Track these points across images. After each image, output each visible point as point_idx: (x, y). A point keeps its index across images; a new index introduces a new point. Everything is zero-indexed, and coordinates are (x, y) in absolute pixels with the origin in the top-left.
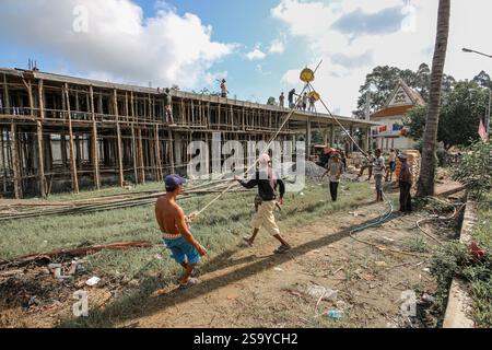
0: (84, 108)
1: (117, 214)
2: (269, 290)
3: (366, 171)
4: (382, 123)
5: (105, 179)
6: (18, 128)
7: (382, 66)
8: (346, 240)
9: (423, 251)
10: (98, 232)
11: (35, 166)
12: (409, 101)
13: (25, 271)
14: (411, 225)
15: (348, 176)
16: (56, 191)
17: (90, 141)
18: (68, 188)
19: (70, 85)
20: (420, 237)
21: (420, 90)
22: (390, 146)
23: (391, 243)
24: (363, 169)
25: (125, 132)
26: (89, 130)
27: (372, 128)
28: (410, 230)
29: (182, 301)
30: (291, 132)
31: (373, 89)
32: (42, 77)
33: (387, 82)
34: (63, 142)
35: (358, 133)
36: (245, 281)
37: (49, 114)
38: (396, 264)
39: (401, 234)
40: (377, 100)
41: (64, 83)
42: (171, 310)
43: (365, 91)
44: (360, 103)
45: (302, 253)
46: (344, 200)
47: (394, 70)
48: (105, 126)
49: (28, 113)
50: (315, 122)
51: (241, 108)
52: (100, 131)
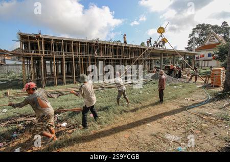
0: (59, 50)
2: (145, 134)
4: (202, 53)
5: (68, 80)
6: (34, 58)
7: (201, 24)
8: (184, 113)
9: (229, 120)
11: (40, 75)
12: (217, 41)
14: (221, 106)
15: (183, 80)
17: (62, 64)
18: (53, 84)
19: (54, 40)
20: (226, 113)
21: (223, 35)
22: (206, 65)
23: (210, 115)
24: (192, 77)
25: (76, 60)
26: (61, 59)
27: (196, 56)
28: (220, 109)
30: (153, 59)
31: (197, 35)
32: (43, 37)
33: (204, 32)
34: (51, 64)
35: (188, 59)
36: (132, 129)
37: (46, 53)
38: (214, 126)
39: (216, 111)
40: (198, 41)
41: (52, 39)
43: (192, 37)
44: (189, 43)
45: (161, 118)
46: (182, 92)
47: (208, 26)
48: (68, 57)
49: (37, 52)
50: (165, 53)
51: (128, 47)
52: (66, 60)
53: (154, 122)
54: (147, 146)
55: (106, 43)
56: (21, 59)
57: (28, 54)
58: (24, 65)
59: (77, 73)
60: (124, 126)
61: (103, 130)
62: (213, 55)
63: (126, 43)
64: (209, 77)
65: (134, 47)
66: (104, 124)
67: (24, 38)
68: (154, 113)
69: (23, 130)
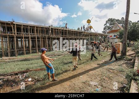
1: (36, 61)
4: (111, 35)
5: (33, 51)
6: (9, 37)
7: (110, 18)
8: (100, 69)
9: (123, 72)
10: (31, 66)
11: (14, 48)
12: (119, 28)
13: (12, 77)
14: (119, 64)
16: (19, 55)
17: (29, 41)
18: (23, 54)
19: (23, 25)
20: (122, 68)
21: (122, 25)
22: (113, 41)
23: (114, 69)
25: (38, 38)
26: (28, 38)
27: (108, 36)
28: (119, 66)
29: (54, 86)
30: (84, 38)
31: (108, 25)
32: (16, 23)
33: (112, 23)
34: (21, 41)
35: (104, 38)
36: (72, 80)
37: (17, 34)
38: (115, 75)
39: (117, 67)
40: (109, 28)
41: (21, 25)
42: (51, 88)
43: (106, 26)
44: (104, 29)
45: (88, 72)
47: (114, 19)
48: (33, 37)
49: (12, 33)
50: (91, 35)
51: (70, 31)
52: (31, 38)
53: (84, 75)
54: (80, 89)
55: (57, 28)
57: (5, 34)
58: (2, 42)
59: (39, 47)
60: (67, 78)
62: (117, 36)
65: (73, 30)
67: (2, 24)
68: (84, 69)
69: (2, 84)
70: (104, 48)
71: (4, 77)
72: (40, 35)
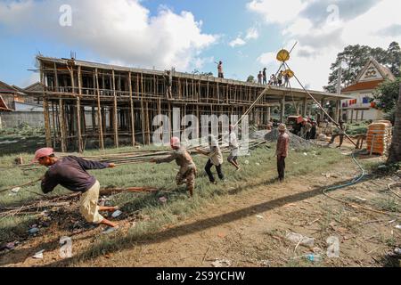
0: (108, 87)
1: (131, 166)
2: (253, 232)
3: (337, 139)
4: (353, 96)
5: (122, 140)
6: (63, 101)
7: (353, 45)
8: (319, 197)
9: (395, 210)
10: (119, 179)
11: (75, 130)
12: (379, 76)
13: (71, 204)
14: (382, 187)
15: (319, 142)
16: (89, 148)
17: (111, 111)
18: (96, 146)
19: (99, 69)
21: (390, 66)
22: (359, 118)
23: (364, 202)
26: (110, 103)
27: (342, 101)
28: (381, 192)
29: (183, 234)
30: (268, 105)
31: (344, 66)
32: (80, 64)
33: (358, 59)
34: (93, 112)
35: (330, 105)
36: (232, 224)
37: (84, 92)
38: (369, 220)
39: (374, 195)
40: (347, 76)
41: (94, 68)
42: (175, 240)
43: (336, 68)
44: (331, 79)
45: (280, 205)
46: (316, 163)
47: (365, 49)
48: (122, 100)
49: (70, 91)
50: (289, 96)
51: (226, 85)
52: (119, 104)
53: (268, 212)
54: (257, 252)
55: (188, 77)
56: (43, 102)
57: (54, 93)
58: (46, 113)
59: (138, 128)
60: (217, 217)
61: (182, 223)
62: (372, 100)
63: (222, 77)
64: (364, 138)
65: (235, 83)
66: (183, 213)
67: (46, 65)
68: (267, 196)
69: (47, 221)
70: (330, 138)
71: (52, 204)
72: (141, 97)
